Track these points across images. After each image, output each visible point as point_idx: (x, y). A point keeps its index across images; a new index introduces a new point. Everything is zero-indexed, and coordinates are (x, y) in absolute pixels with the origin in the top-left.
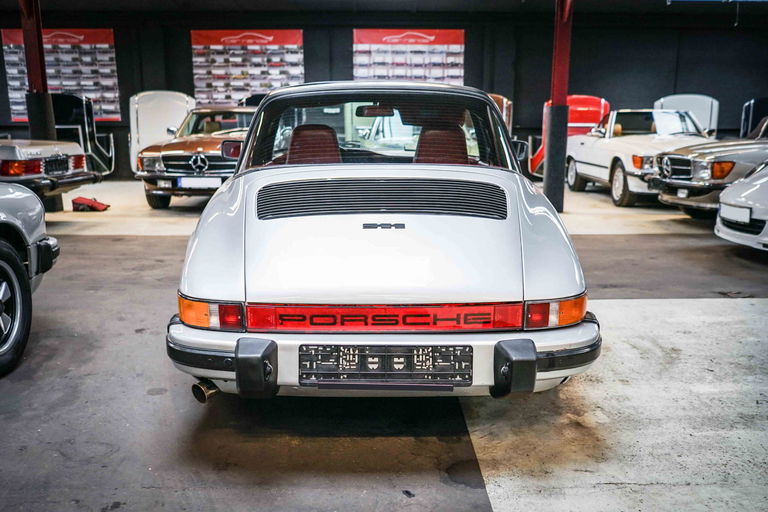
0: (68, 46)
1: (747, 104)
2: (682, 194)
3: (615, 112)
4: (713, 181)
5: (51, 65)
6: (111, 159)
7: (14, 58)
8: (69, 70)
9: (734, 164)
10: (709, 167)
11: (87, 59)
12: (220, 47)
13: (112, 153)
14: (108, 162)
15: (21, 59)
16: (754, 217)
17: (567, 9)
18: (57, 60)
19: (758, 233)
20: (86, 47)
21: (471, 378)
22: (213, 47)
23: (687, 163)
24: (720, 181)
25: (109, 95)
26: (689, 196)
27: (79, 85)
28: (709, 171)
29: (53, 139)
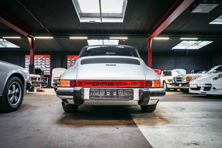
0: (40, 59)
1: (192, 71)
2: (180, 85)
3: (163, 71)
4: (187, 82)
5: (36, 63)
6: (47, 83)
7: (28, 61)
8: (39, 64)
9: (191, 78)
10: (186, 78)
11: (44, 61)
12: (74, 59)
13: (47, 82)
14: (46, 84)
15: (29, 61)
16: (198, 86)
17: (150, 47)
18: (37, 62)
19: (199, 90)
20: (44, 59)
21: (133, 97)
22: (72, 59)
23: (181, 78)
24: (188, 82)
25: (48, 69)
26: (182, 86)
27: (41, 67)
28: (186, 80)
29: (34, 74)
